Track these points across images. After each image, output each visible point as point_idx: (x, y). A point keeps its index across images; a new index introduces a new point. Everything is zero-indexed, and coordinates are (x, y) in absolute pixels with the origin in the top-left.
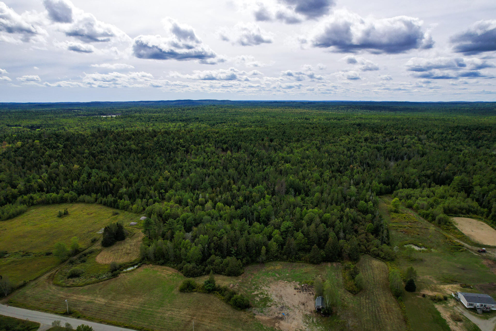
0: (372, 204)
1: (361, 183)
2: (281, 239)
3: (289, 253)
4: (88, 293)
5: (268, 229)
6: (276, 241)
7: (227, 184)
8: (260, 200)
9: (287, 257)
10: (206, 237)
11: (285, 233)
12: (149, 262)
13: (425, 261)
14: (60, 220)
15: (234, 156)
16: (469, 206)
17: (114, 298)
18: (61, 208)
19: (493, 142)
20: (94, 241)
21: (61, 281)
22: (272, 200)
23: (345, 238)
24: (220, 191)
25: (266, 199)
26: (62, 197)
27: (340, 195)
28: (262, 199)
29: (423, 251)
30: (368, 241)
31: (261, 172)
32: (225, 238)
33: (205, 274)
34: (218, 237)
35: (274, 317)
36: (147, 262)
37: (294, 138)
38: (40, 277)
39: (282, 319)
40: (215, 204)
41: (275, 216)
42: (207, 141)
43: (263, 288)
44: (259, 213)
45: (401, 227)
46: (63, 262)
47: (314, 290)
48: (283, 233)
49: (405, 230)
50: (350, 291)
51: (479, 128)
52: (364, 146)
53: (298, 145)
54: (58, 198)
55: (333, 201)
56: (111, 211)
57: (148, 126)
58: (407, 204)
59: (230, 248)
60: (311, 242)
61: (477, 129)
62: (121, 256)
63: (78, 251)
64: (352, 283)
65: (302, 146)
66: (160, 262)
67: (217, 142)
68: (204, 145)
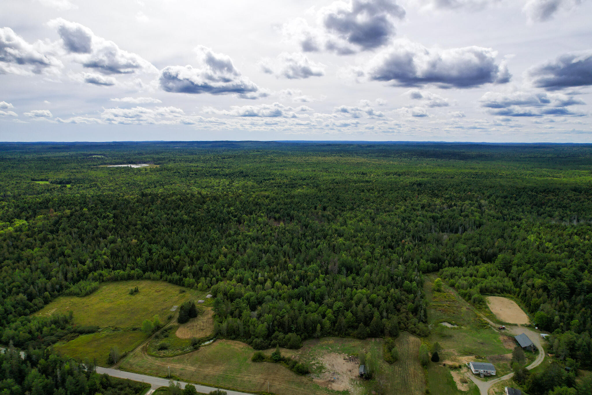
0: (415, 285)
1: (410, 261)
2: (334, 318)
3: (340, 330)
4: (179, 361)
5: (322, 308)
6: (329, 319)
7: (283, 262)
8: (315, 279)
9: (339, 333)
10: (271, 315)
11: (337, 313)
12: (222, 337)
13: (454, 337)
14: (133, 297)
15: (287, 228)
16: (504, 286)
17: (200, 366)
18: (131, 286)
19: (557, 209)
20: (170, 318)
21: (154, 353)
22: (326, 279)
23: (387, 318)
24: (277, 269)
25: (321, 279)
26: (129, 274)
27: (387, 276)
28: (316, 279)
29: (454, 329)
30: (408, 320)
31: (314, 249)
32: (287, 316)
33: (271, 348)
34: (280, 316)
35: (328, 380)
36: (221, 337)
37: (348, 206)
38: (135, 349)
39: (333, 381)
40: (274, 283)
41: (328, 296)
42: (258, 208)
43: (319, 358)
44: (314, 293)
45: (440, 306)
46: (150, 336)
47: (359, 361)
48: (335, 312)
49: (443, 308)
50: (387, 361)
51: (547, 190)
52: (420, 216)
53: (352, 215)
54: (126, 276)
55: (381, 282)
56: (178, 288)
57: (190, 183)
58: (450, 283)
59: (291, 325)
60: (358, 321)
61: (544, 191)
62: (197, 331)
63: (159, 327)
64: (389, 354)
65: (356, 216)
66: (232, 337)
67: (269, 211)
68: (256, 215)
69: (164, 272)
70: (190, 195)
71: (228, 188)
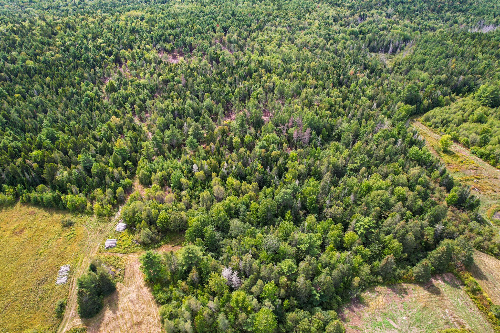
15: (192, 66)
42: (138, 37)
48: (361, 236)
56: (57, 218)
67: (156, 41)
68: (139, 48)
69: (19, 187)
70: (27, 22)
71: (81, 8)
